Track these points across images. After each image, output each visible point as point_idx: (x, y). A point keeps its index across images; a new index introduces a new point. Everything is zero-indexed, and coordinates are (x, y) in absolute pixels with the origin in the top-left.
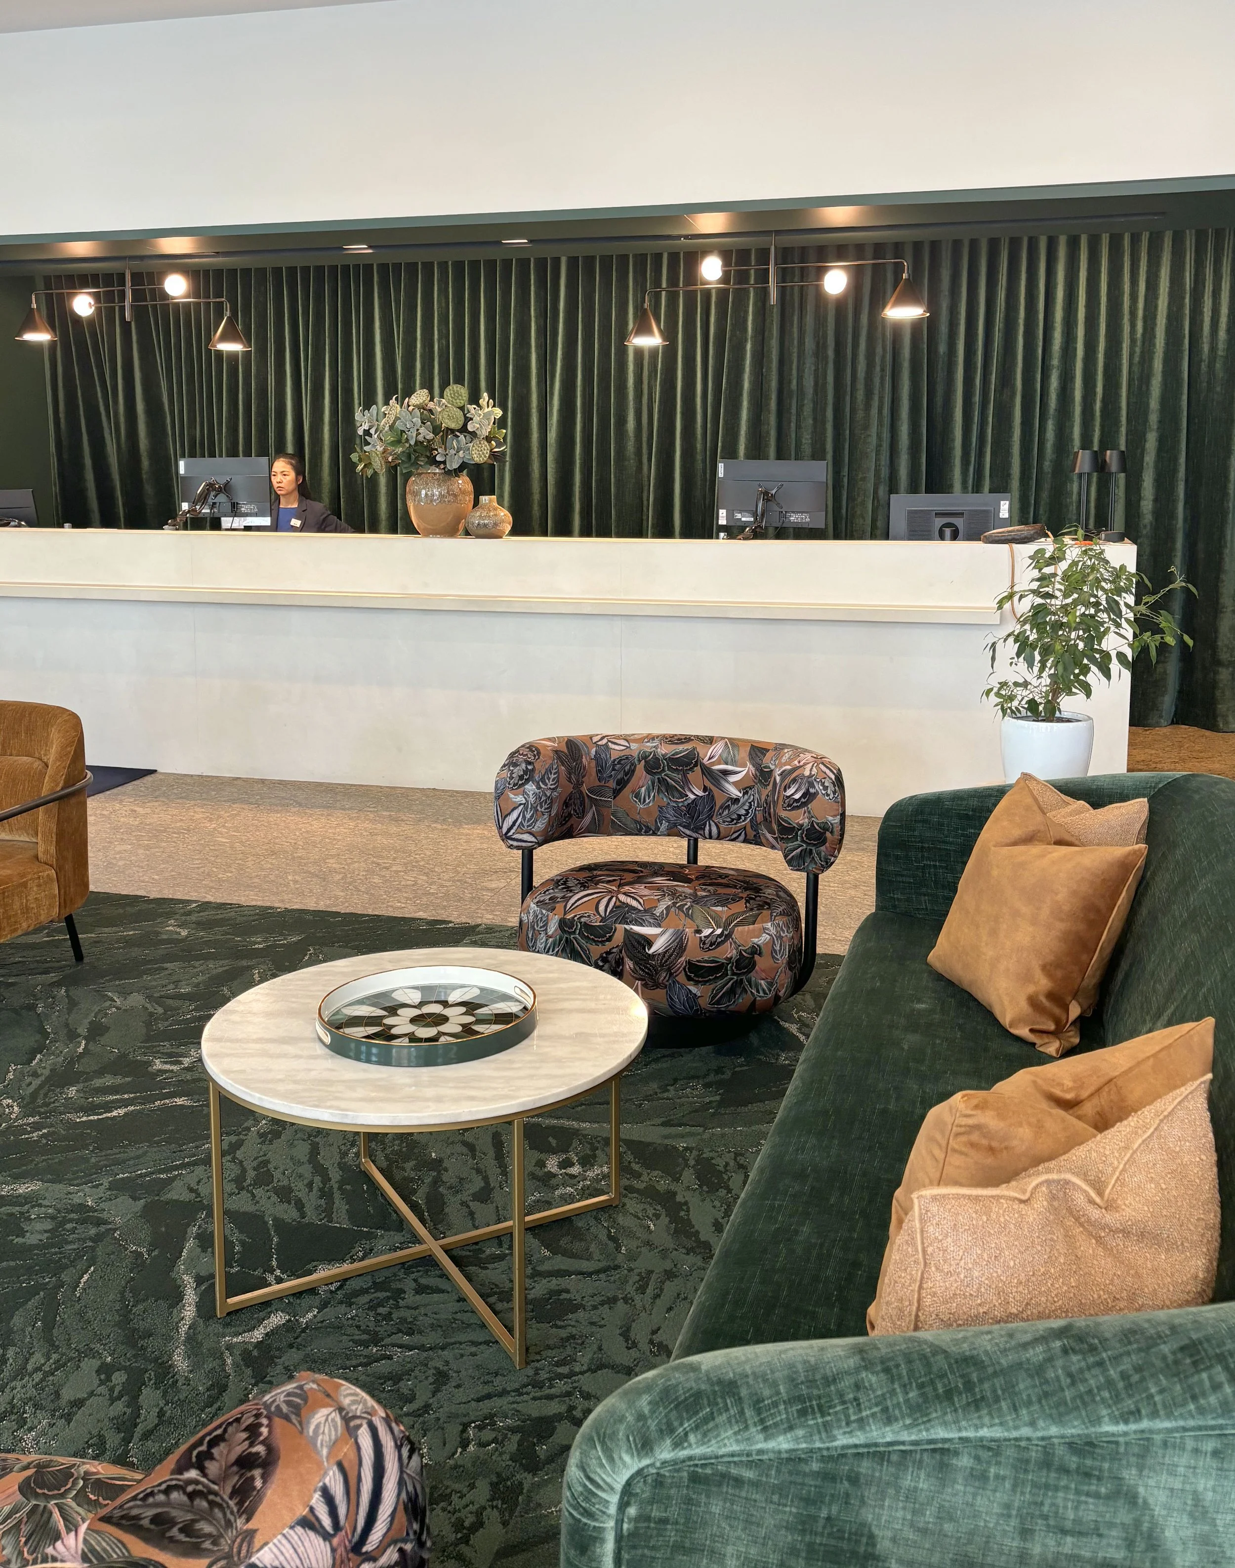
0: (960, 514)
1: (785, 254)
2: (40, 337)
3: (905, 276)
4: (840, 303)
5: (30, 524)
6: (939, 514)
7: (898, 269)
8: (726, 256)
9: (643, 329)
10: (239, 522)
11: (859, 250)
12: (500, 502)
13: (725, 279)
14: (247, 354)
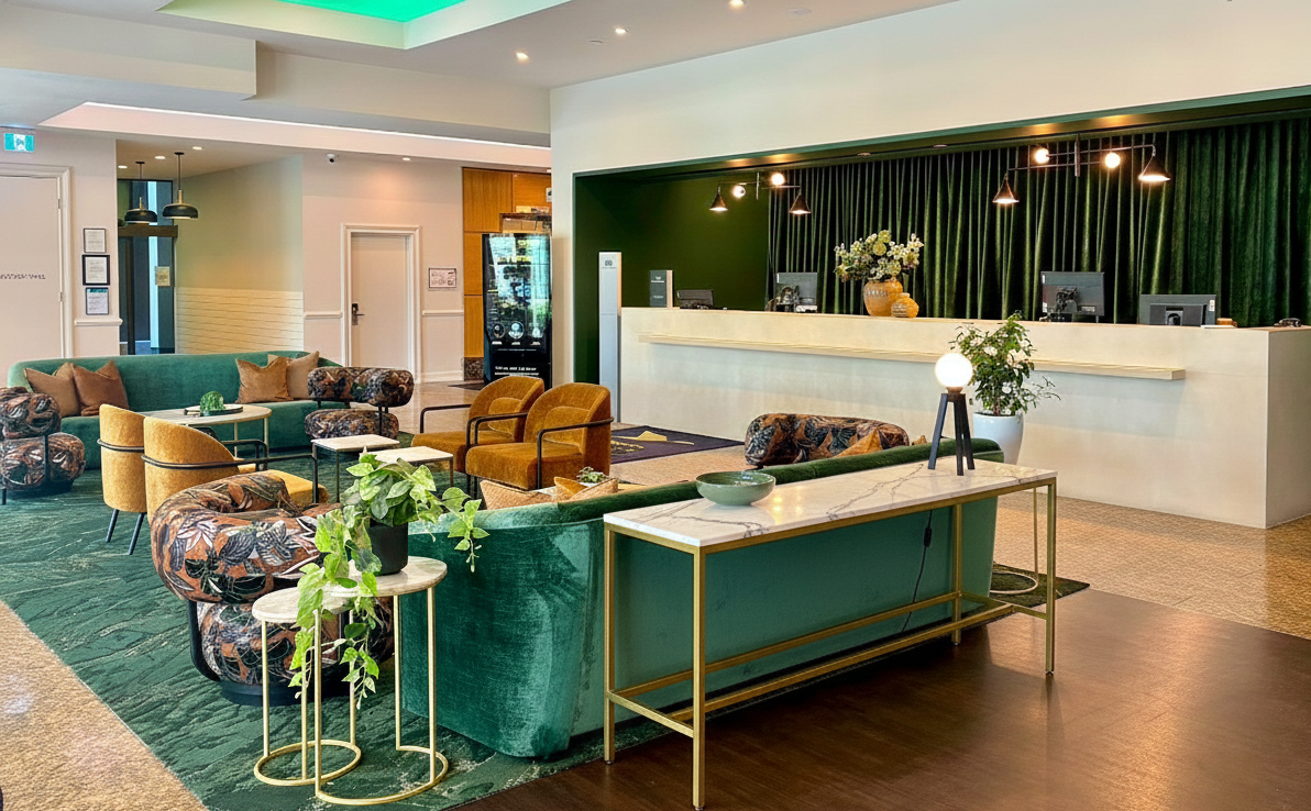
0: (1180, 309)
1: (1083, 145)
2: (720, 209)
3: (1154, 155)
4: (1115, 174)
5: (710, 308)
6: (1169, 309)
7: (1149, 151)
8: (1052, 148)
9: (1004, 193)
10: (803, 308)
11: (1127, 140)
12: (911, 297)
13: (1052, 160)
14: (809, 215)
